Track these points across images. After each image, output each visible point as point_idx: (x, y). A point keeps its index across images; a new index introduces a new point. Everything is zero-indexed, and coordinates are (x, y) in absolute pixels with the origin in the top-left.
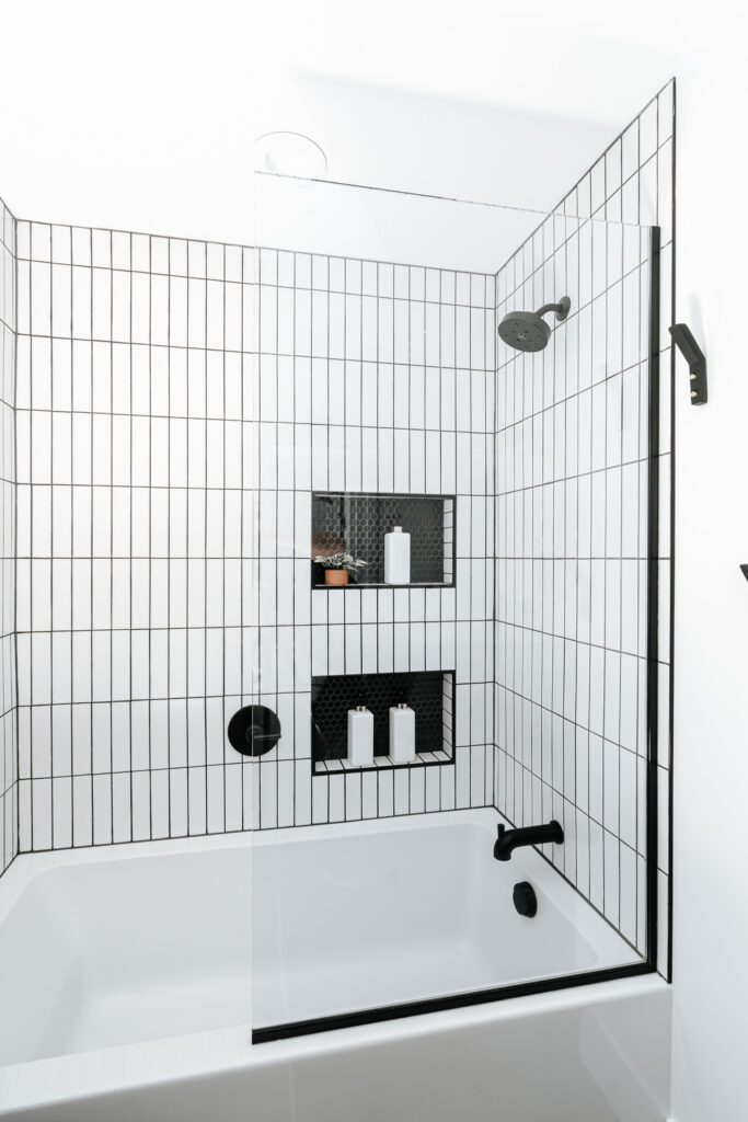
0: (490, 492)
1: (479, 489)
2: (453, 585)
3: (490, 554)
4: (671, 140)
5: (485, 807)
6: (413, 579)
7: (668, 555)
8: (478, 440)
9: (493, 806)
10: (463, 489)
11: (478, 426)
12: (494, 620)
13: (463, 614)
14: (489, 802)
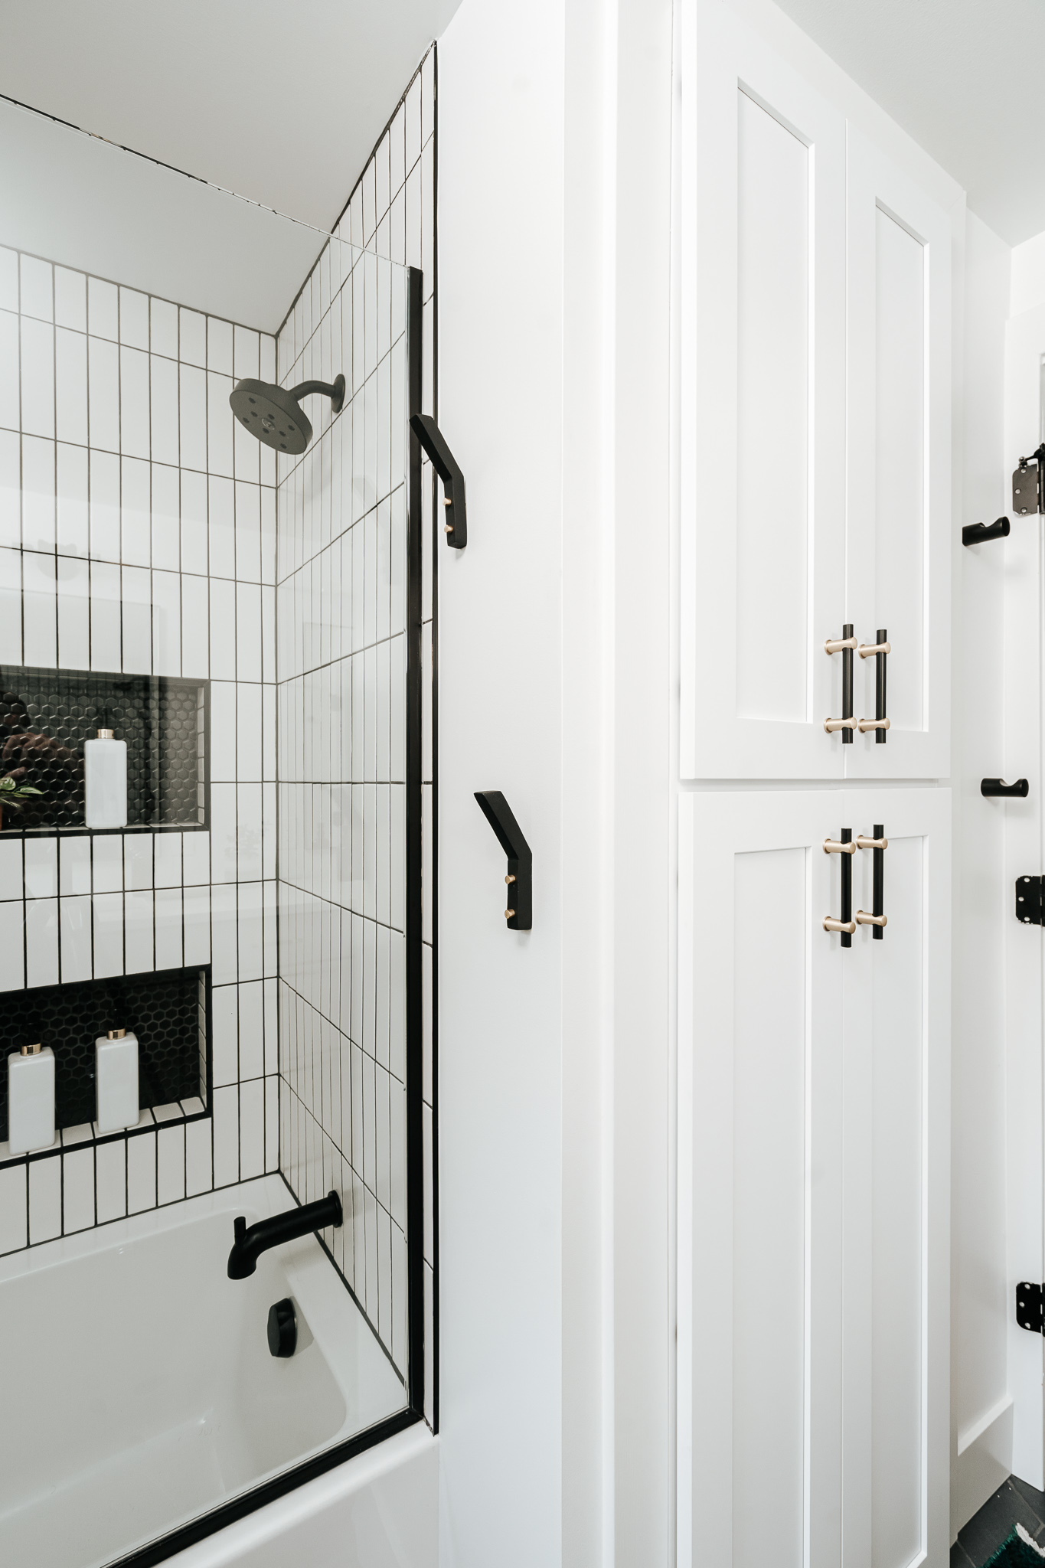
0: (269, 677)
1: (249, 670)
2: (206, 826)
3: (270, 775)
4: (432, 138)
5: (266, 1175)
6: (131, 820)
7: (430, 779)
8: (249, 595)
9: (278, 1171)
10: (221, 670)
11: (248, 570)
12: (277, 879)
13: (224, 871)
14: (272, 1166)
